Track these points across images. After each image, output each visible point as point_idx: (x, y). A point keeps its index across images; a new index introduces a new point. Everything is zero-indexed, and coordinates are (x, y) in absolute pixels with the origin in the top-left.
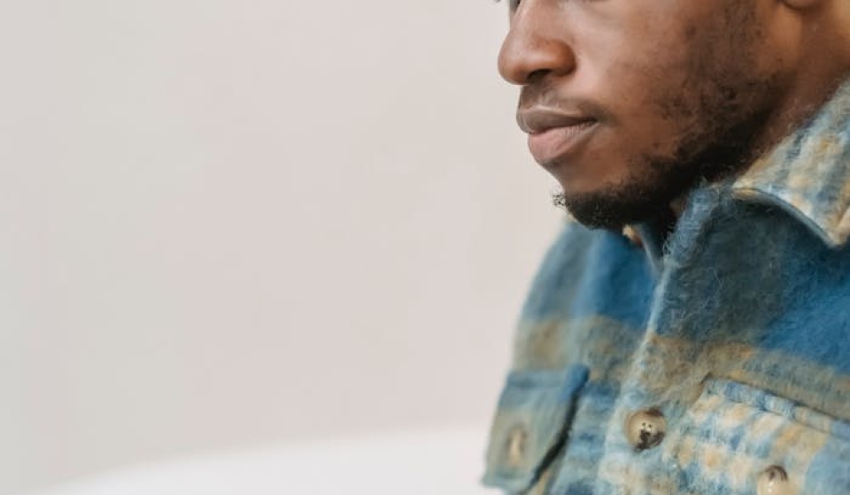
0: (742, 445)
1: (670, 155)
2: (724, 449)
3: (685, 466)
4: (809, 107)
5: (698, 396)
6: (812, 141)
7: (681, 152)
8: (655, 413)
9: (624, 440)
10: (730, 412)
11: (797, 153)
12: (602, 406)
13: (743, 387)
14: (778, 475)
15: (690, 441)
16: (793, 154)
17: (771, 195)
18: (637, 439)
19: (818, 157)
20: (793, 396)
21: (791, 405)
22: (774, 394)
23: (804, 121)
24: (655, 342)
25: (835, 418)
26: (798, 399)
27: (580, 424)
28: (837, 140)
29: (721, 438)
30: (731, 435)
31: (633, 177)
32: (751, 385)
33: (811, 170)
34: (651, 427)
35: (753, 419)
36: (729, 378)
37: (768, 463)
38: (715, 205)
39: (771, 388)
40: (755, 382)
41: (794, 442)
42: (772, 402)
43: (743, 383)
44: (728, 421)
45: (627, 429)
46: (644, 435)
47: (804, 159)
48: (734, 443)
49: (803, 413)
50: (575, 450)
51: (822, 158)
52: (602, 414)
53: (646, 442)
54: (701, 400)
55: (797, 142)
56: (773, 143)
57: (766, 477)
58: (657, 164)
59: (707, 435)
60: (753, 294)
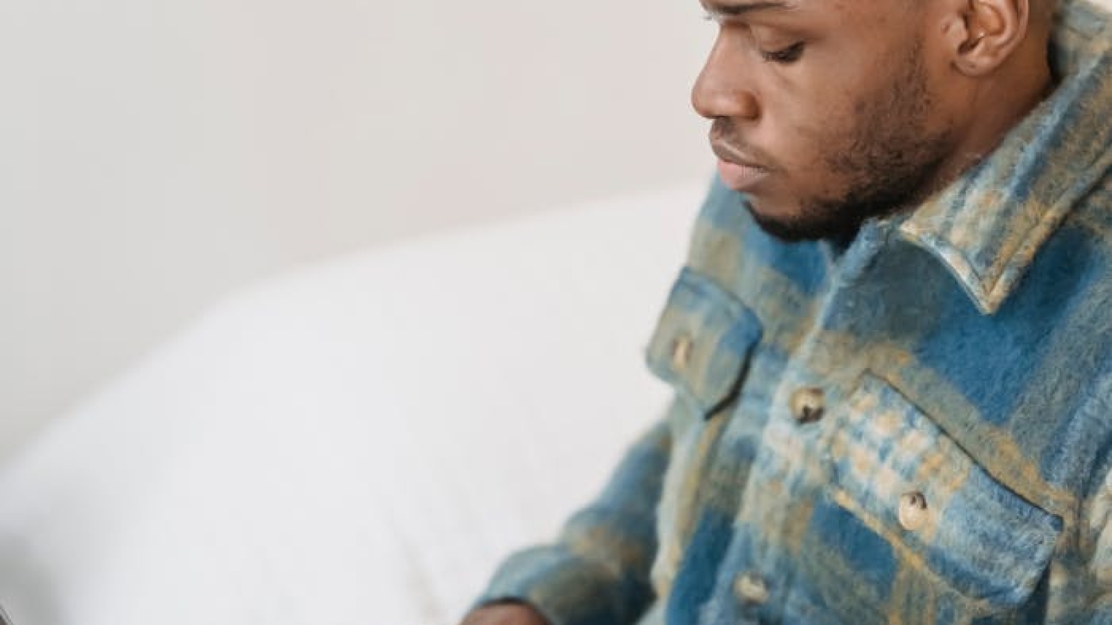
0: (890, 459)
1: (840, 199)
2: (874, 456)
3: (837, 460)
4: (978, 156)
5: (855, 389)
6: (976, 194)
7: (851, 195)
8: (817, 392)
9: (788, 412)
10: (883, 419)
11: (963, 203)
12: (773, 367)
13: (897, 396)
14: (919, 503)
15: (844, 436)
16: (957, 206)
17: (933, 250)
18: (800, 412)
19: (982, 210)
20: (940, 421)
21: (935, 431)
22: (923, 412)
23: (973, 169)
24: (821, 335)
25: (975, 462)
26: (944, 426)
27: (754, 381)
28: (1000, 196)
29: (872, 445)
30: (880, 444)
31: (805, 213)
32: (904, 396)
33: (973, 224)
34: (813, 404)
35: (901, 434)
36: (885, 379)
37: (911, 487)
38: (882, 243)
39: (921, 404)
40: (908, 394)
41: (936, 471)
42: (920, 421)
43: (896, 390)
44: (879, 429)
45: (792, 403)
46: (806, 410)
47: (967, 213)
48: (883, 454)
49: (946, 443)
50: (746, 405)
51: (984, 213)
52: (774, 377)
53: (808, 417)
54: (858, 395)
55: (963, 192)
56: (940, 187)
57: (907, 500)
58: (828, 205)
59: (859, 436)
60: (915, 311)
